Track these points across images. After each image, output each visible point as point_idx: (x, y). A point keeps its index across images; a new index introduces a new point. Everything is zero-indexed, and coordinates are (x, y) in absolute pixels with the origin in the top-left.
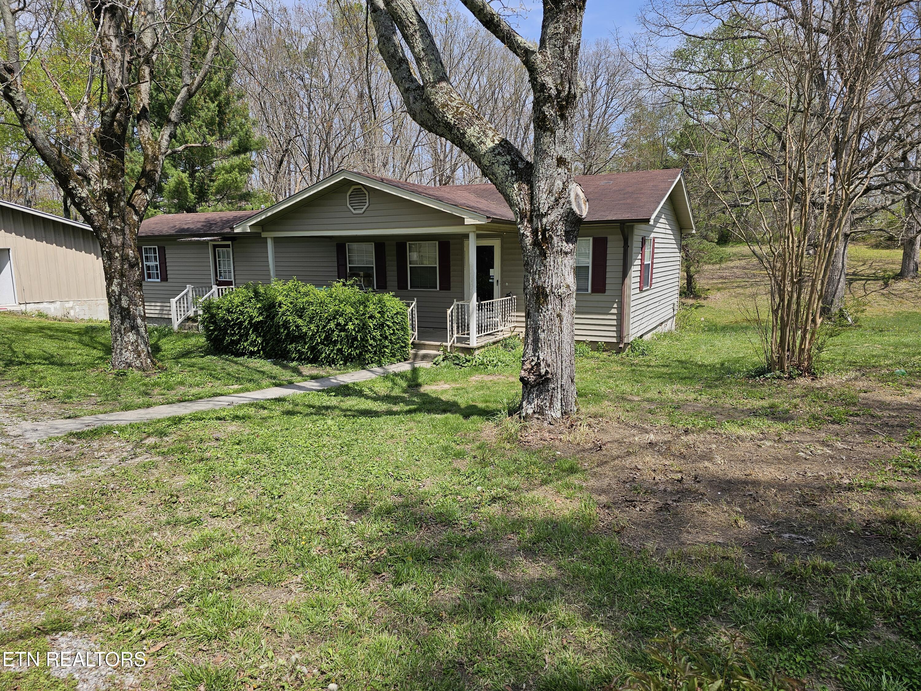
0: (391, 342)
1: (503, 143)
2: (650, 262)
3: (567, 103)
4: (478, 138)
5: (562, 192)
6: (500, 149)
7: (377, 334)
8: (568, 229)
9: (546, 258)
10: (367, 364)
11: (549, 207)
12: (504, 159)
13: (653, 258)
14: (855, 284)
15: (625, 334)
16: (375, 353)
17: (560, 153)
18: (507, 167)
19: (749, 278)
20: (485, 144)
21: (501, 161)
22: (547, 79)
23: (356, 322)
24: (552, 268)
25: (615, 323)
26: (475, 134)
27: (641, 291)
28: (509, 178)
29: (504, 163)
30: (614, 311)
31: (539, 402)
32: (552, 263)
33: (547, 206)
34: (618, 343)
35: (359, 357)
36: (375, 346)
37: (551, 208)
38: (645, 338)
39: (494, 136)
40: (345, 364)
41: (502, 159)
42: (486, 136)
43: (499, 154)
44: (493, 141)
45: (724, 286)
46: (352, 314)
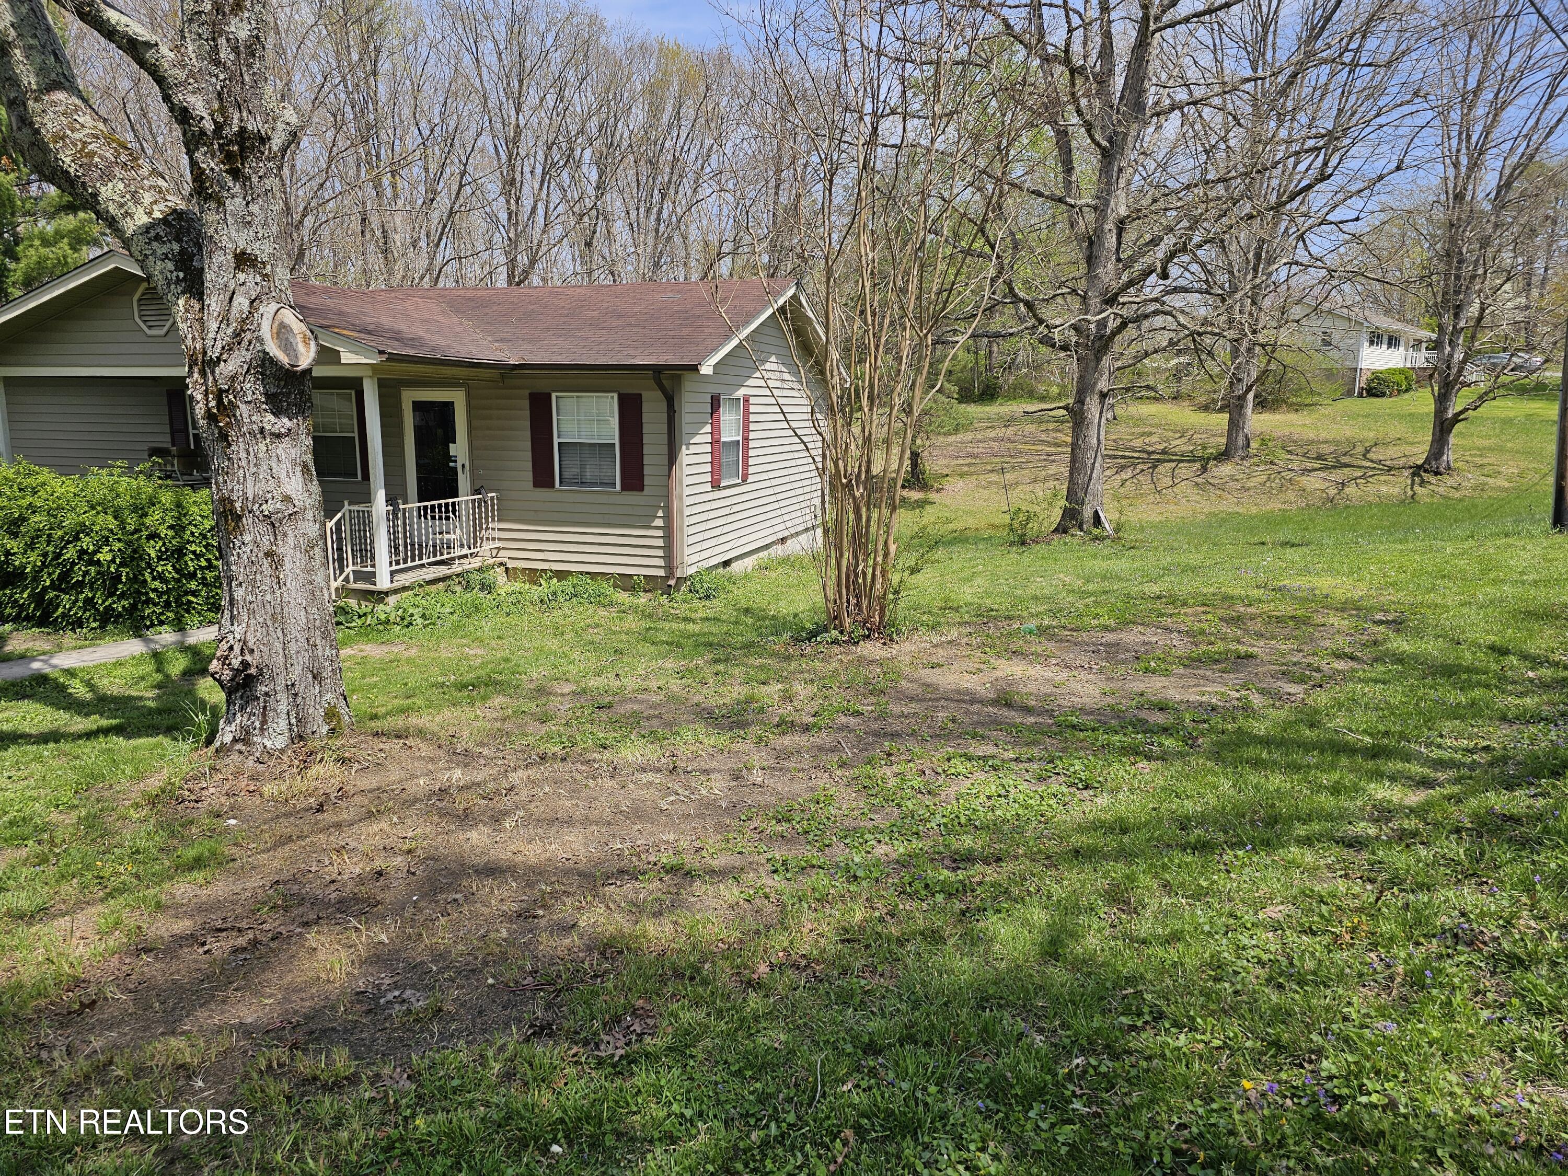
0: (204, 582)
1: (170, 218)
2: (740, 438)
3: (242, 149)
4: (122, 206)
5: (247, 318)
6: (160, 230)
7: (167, 568)
8: (273, 390)
9: (229, 445)
10: (148, 628)
11: (223, 348)
12: (165, 249)
13: (746, 430)
14: (1161, 468)
15: (677, 562)
16: (167, 605)
17: (242, 244)
18: (170, 265)
19: (1011, 456)
20: (132, 217)
21: (159, 252)
22: (191, 99)
23: (117, 546)
24: (244, 463)
25: (660, 543)
26: (116, 198)
27: (716, 485)
28: (173, 287)
29: (166, 257)
30: (659, 522)
31: (245, 720)
32: (243, 455)
33: (219, 345)
34: (667, 578)
35: (131, 615)
36: (163, 593)
37: (229, 348)
38: (736, 567)
39: (155, 202)
40: (102, 627)
41: (161, 250)
42: (137, 202)
43: (157, 238)
44: (149, 214)
45: (972, 469)
46: (111, 531)
